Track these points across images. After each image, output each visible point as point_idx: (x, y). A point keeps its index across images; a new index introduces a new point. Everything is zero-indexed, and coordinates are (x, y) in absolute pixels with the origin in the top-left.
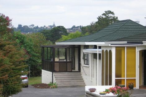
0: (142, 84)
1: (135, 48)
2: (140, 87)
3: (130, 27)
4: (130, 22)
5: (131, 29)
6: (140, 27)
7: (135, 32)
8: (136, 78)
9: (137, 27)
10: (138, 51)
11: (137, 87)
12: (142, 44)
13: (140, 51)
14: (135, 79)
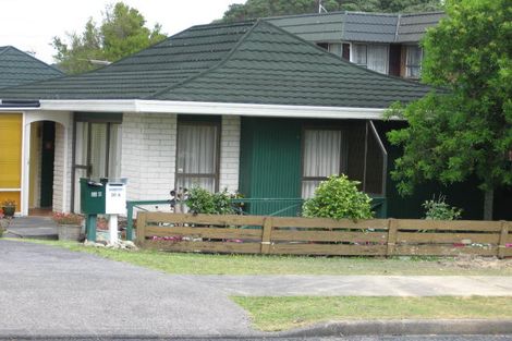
0: (36, 204)
1: (20, 115)
2: (30, 211)
3: (12, 64)
4: (12, 51)
5: (18, 71)
6: (37, 65)
7: (24, 77)
8: (21, 190)
9: (29, 65)
10: (27, 122)
11: (24, 211)
12: (39, 106)
13: (32, 124)
14: (19, 192)
